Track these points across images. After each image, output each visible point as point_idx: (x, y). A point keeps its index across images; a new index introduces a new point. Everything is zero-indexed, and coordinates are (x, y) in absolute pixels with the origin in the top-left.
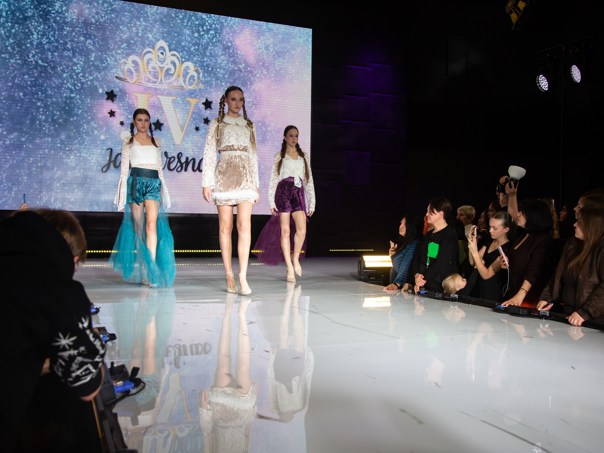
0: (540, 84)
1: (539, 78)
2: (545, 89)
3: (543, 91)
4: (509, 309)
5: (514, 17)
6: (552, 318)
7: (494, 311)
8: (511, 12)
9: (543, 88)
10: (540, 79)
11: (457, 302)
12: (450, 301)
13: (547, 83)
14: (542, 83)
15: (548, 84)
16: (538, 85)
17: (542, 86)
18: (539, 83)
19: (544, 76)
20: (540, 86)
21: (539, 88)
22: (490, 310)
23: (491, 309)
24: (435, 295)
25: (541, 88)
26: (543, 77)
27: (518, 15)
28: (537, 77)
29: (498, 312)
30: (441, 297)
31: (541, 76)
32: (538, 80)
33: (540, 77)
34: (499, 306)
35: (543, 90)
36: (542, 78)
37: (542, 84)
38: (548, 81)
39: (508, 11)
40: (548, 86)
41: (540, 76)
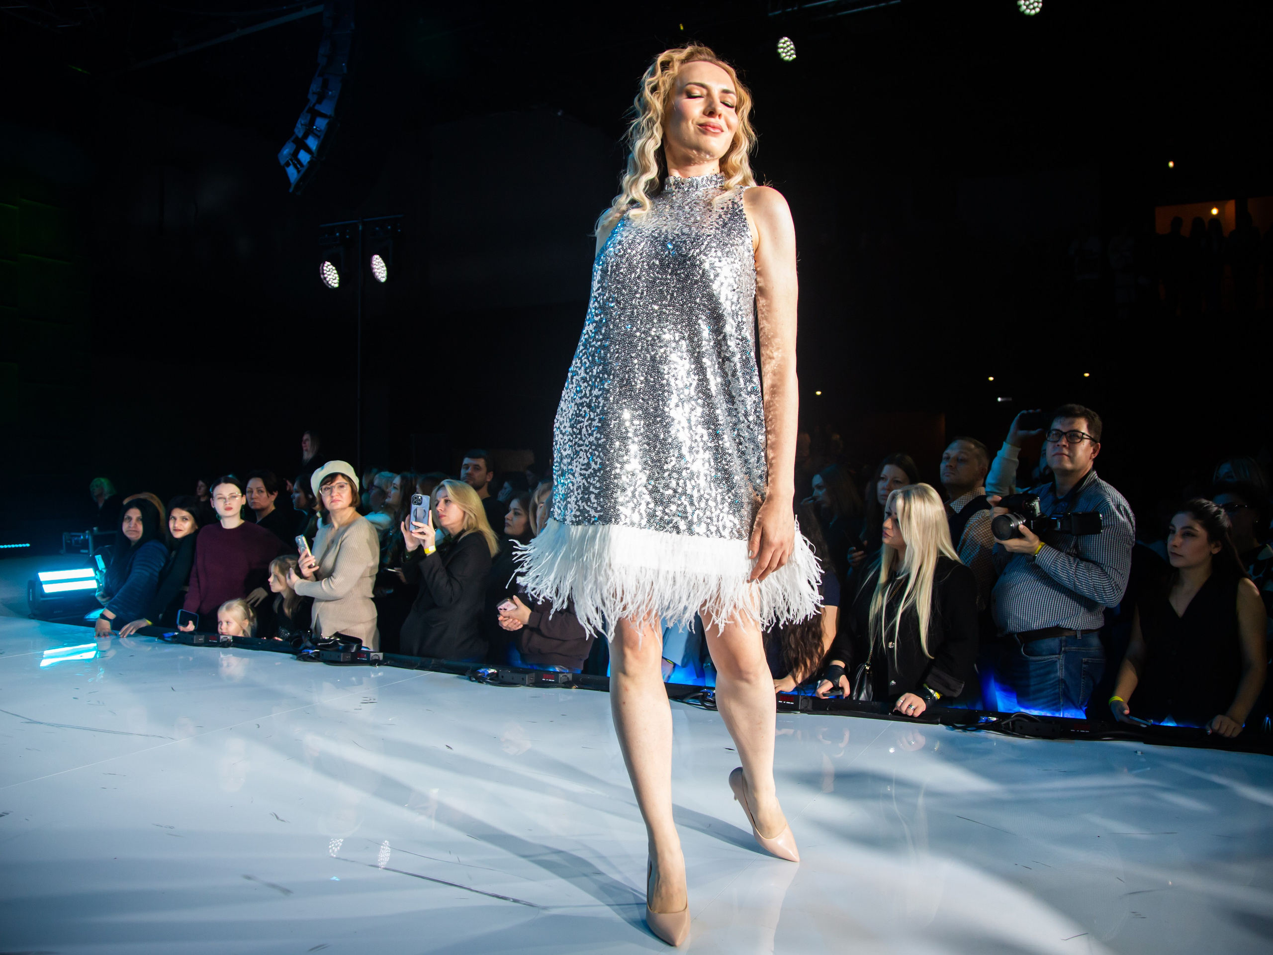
0: (326, 276)
1: (323, 266)
2: (333, 285)
3: (330, 287)
4: (323, 655)
5: (292, 173)
6: (389, 662)
7: (300, 660)
8: (288, 164)
9: (330, 282)
10: (325, 268)
11: (231, 648)
12: (220, 647)
13: (337, 275)
14: (329, 275)
15: (339, 277)
16: (322, 276)
17: (328, 279)
18: (324, 274)
19: (333, 264)
20: (325, 278)
21: (325, 281)
22: (291, 658)
23: (291, 655)
24: (193, 639)
25: (328, 282)
26: (331, 267)
27: (299, 171)
28: (322, 265)
29: (305, 660)
30: (203, 642)
31: (329, 263)
32: (323, 270)
33: (326, 265)
34: (306, 650)
35: (330, 285)
36: (329, 267)
37: (329, 277)
38: (338, 273)
39: (282, 162)
40: (340, 280)
41: (324, 263)
